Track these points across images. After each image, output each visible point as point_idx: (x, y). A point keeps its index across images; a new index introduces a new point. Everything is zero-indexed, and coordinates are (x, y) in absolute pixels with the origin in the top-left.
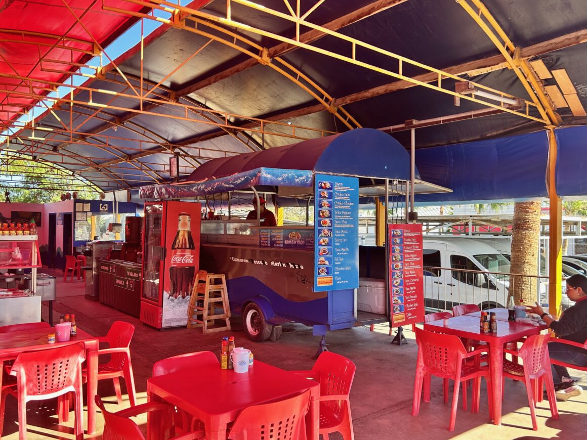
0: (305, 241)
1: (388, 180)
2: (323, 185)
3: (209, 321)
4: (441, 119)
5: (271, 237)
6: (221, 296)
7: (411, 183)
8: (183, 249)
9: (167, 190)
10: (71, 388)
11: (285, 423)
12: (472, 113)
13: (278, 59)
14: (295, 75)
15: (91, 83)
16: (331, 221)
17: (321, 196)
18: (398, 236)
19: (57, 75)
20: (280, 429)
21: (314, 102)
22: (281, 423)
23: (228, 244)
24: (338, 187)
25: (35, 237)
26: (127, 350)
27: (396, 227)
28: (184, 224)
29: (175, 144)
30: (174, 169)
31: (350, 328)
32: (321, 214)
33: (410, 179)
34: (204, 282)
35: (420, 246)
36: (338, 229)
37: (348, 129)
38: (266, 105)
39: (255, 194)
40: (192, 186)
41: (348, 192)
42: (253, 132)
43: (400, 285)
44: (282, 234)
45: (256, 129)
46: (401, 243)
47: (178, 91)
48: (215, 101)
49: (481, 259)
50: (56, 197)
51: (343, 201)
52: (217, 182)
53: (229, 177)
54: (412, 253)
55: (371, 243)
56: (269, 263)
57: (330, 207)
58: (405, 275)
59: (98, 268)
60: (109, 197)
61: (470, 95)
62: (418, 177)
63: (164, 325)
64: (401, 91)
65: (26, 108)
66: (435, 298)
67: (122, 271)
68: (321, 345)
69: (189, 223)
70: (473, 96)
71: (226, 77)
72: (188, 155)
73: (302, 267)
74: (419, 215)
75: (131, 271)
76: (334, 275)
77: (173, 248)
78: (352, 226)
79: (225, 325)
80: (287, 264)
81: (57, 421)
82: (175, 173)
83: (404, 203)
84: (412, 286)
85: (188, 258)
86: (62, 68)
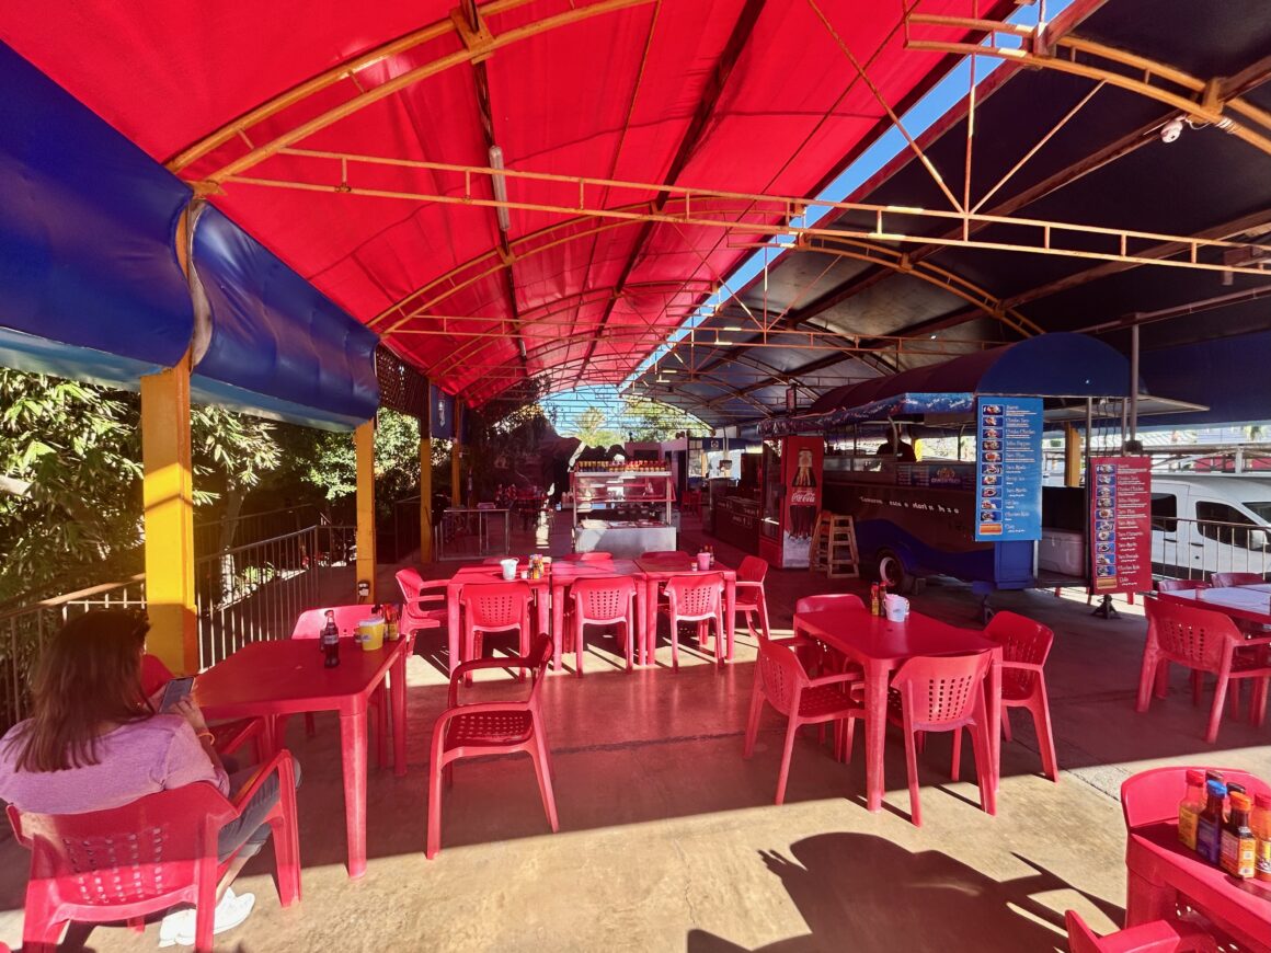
0: (961, 478)
1: (1090, 398)
2: (989, 410)
3: (834, 565)
4: (1190, 306)
5: (913, 474)
6: (847, 540)
7: (1131, 401)
8: (804, 487)
9: (787, 424)
10: (713, 615)
11: (958, 682)
12: (1254, 291)
13: (922, 263)
14: (944, 279)
15: (709, 322)
16: (1001, 455)
17: (985, 424)
18: (1107, 473)
19: (676, 319)
20: (952, 687)
21: (971, 308)
22: (953, 681)
23: (856, 482)
24: (1011, 411)
25: (668, 474)
26: (761, 584)
27: (1101, 461)
28: (805, 460)
29: (789, 374)
30: (792, 401)
31: (1021, 590)
32: (986, 446)
33: (1130, 394)
34: (829, 523)
35: (1147, 487)
36: (1010, 464)
37: (1025, 337)
38: (901, 320)
39: (890, 424)
40: (817, 418)
41: (1026, 417)
42: (883, 353)
43: (1109, 539)
44: (927, 471)
45: (888, 348)
46: (1112, 483)
47: (796, 317)
48: (839, 322)
49: (1258, 508)
50: (671, 436)
51: (1018, 429)
52: (847, 413)
53: (863, 407)
54: (1132, 497)
55: (1059, 483)
56: (911, 506)
57: (1000, 435)
58: (1117, 525)
59: (715, 503)
60: (719, 433)
61: (1255, 266)
62: (1145, 391)
63: (785, 565)
64: (1112, 276)
65: (648, 354)
66: (1172, 562)
67: (738, 508)
68: (983, 606)
69: (810, 460)
70: (1262, 266)
71: (854, 293)
72: (803, 386)
73: (956, 511)
74: (1144, 444)
75: (747, 508)
76: (1004, 522)
77: (794, 485)
78: (1032, 460)
79: (852, 571)
80: (936, 507)
81: (698, 642)
82: (792, 406)
83: (1118, 429)
84: (1131, 541)
85: (809, 497)
86: (681, 311)
